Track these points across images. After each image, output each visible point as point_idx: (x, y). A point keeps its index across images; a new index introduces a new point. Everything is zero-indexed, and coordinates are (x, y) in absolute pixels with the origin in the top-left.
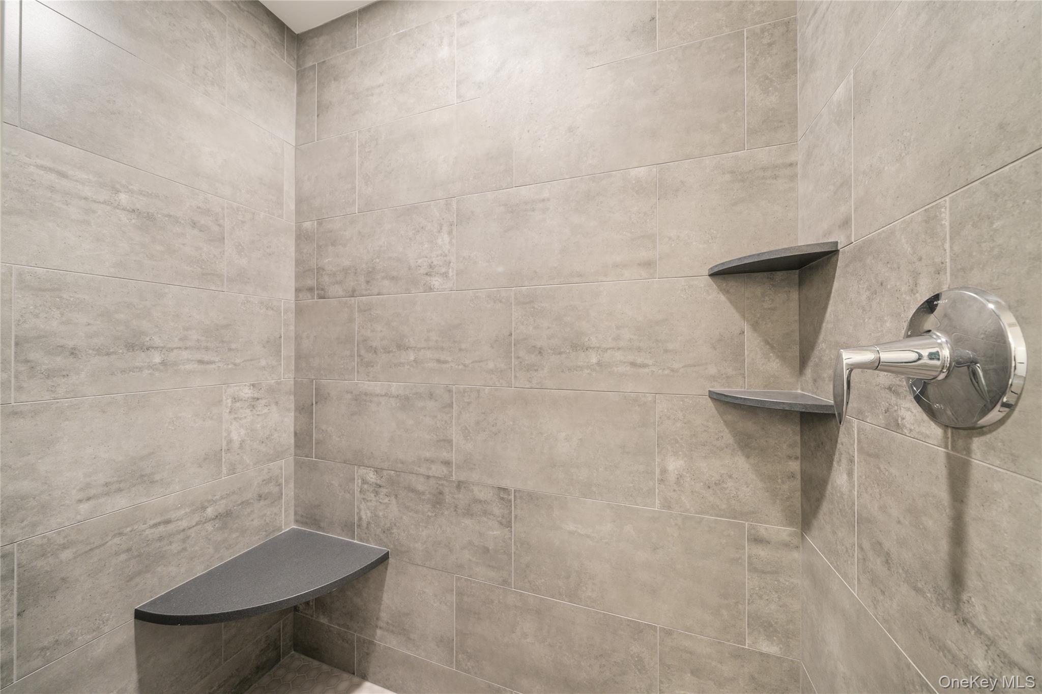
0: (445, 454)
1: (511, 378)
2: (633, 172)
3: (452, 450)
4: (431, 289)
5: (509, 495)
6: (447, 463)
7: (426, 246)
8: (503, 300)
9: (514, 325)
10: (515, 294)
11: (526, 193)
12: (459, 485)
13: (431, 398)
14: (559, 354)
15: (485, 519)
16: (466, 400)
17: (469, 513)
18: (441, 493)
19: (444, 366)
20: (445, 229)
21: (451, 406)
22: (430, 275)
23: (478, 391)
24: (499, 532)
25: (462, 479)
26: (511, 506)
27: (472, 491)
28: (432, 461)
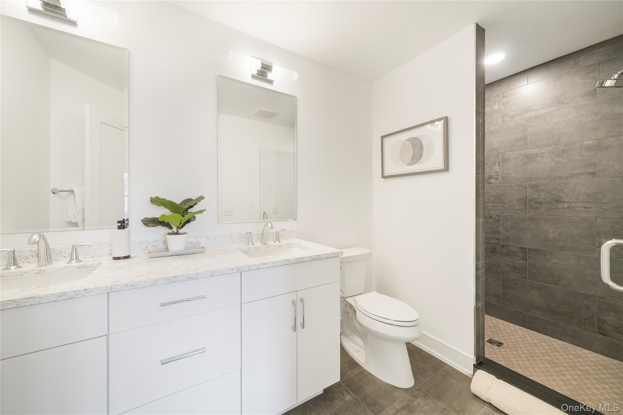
0: (497, 236)
1: (527, 212)
2: (585, 143)
3: (500, 235)
4: (490, 183)
5: (526, 250)
6: (498, 239)
7: (488, 169)
8: (523, 187)
9: (528, 194)
10: (529, 184)
11: (534, 151)
12: (503, 246)
13: (491, 218)
14: (550, 204)
15: (515, 257)
16: (506, 219)
17: (507, 255)
18: (495, 248)
19: (496, 208)
20: (497, 164)
21: (499, 220)
22: (490, 179)
23: (512, 216)
24: (521, 262)
25: (504, 244)
26: (527, 253)
27: (509, 248)
28: (491, 238)
